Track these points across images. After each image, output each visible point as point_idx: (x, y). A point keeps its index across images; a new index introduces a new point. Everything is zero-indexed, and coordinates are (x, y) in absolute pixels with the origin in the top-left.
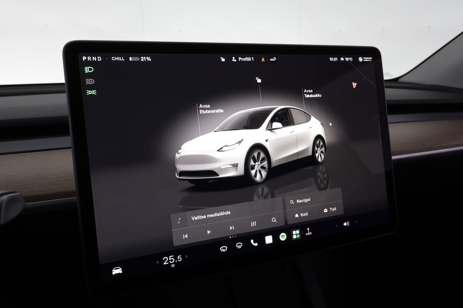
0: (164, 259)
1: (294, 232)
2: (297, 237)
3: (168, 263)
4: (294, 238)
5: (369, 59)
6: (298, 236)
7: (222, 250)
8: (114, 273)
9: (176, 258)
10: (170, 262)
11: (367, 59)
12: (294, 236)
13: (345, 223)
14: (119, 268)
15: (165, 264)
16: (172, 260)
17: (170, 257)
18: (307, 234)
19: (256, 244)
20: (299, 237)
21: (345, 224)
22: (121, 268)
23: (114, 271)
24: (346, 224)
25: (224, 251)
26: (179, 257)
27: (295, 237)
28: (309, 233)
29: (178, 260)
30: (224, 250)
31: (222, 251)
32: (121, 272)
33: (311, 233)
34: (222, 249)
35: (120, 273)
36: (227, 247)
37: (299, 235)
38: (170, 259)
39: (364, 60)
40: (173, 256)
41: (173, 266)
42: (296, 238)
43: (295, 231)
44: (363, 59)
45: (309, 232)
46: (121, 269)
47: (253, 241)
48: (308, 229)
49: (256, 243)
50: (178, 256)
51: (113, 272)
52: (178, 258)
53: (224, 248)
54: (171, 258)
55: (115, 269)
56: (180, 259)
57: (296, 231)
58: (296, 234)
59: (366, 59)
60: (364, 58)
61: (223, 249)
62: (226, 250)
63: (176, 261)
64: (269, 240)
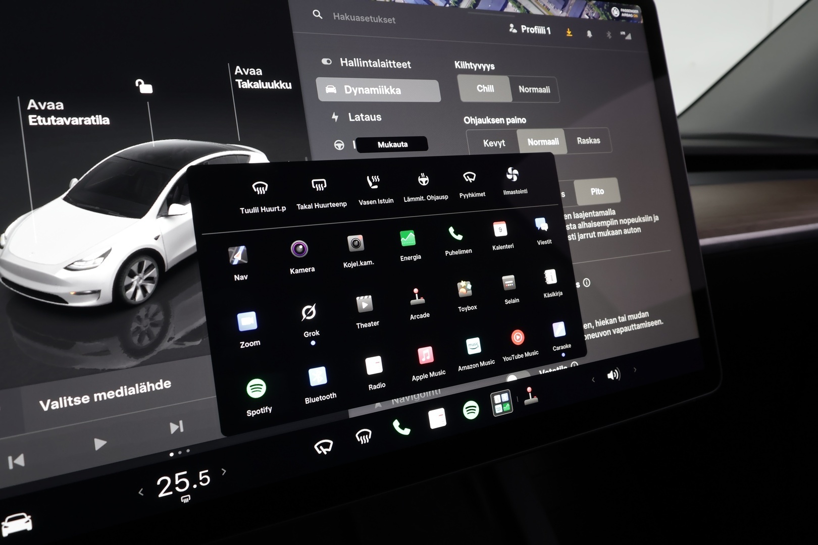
0: (159, 483)
1: (497, 399)
2: (505, 410)
3: (171, 493)
4: (497, 412)
5: (633, 14)
6: (507, 407)
7: (320, 450)
8: (5, 533)
9: (194, 479)
10: (177, 489)
11: (629, 13)
12: (496, 407)
13: (609, 373)
14: (23, 517)
15: (161, 495)
16: (182, 485)
17: (177, 475)
18: (527, 402)
19: (406, 432)
20: (509, 409)
21: (610, 376)
22: (30, 517)
23: (5, 527)
24: (614, 375)
25: (325, 453)
26: (203, 475)
27: (498, 409)
28: (532, 400)
29: (201, 483)
30: (325, 451)
31: (320, 452)
32: (29, 527)
33: (536, 399)
34: (318, 447)
35: (25, 531)
36: (331, 442)
37: (508, 405)
38: (177, 482)
39: (623, 15)
40: (185, 473)
41: (186, 501)
42: (501, 411)
43: (499, 396)
44: (621, 13)
45: (532, 397)
46: (28, 518)
47: (399, 424)
48: (529, 389)
49: (406, 429)
50: (201, 473)
51: (3, 528)
52: (201, 478)
53: (326, 445)
54: (180, 477)
55: (10, 520)
56: (205, 480)
57: (500, 394)
58: (502, 403)
59: (626, 13)
60: (622, 10)
61: (321, 447)
62: (329, 450)
63: (195, 486)
64: (437, 419)
